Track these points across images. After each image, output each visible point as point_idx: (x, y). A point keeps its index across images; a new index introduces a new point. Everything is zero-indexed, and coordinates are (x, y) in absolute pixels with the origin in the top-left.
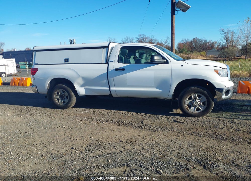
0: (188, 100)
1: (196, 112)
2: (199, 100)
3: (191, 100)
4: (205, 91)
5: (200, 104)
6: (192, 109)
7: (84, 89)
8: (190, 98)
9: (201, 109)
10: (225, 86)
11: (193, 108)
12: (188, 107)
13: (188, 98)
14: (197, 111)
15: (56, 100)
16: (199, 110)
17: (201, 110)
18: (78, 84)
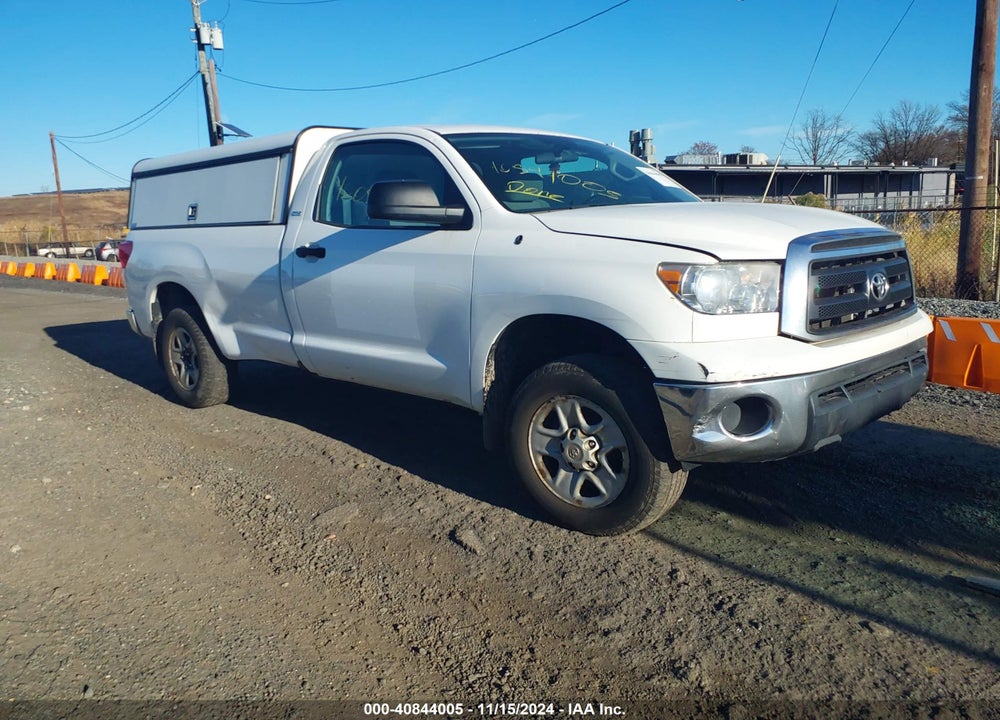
0: (541, 428)
1: (579, 501)
2: (592, 438)
3: (553, 432)
4: (612, 389)
5: (600, 465)
6: (562, 483)
7: (235, 331)
8: (552, 421)
9: (603, 490)
10: (706, 373)
11: (566, 477)
12: (545, 469)
13: (542, 420)
14: (584, 499)
15: (174, 370)
16: (596, 492)
17: (604, 494)
18: (215, 310)
